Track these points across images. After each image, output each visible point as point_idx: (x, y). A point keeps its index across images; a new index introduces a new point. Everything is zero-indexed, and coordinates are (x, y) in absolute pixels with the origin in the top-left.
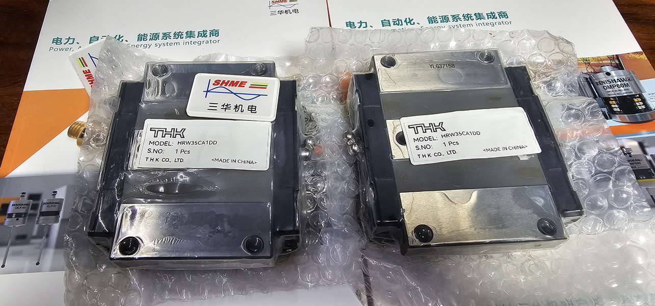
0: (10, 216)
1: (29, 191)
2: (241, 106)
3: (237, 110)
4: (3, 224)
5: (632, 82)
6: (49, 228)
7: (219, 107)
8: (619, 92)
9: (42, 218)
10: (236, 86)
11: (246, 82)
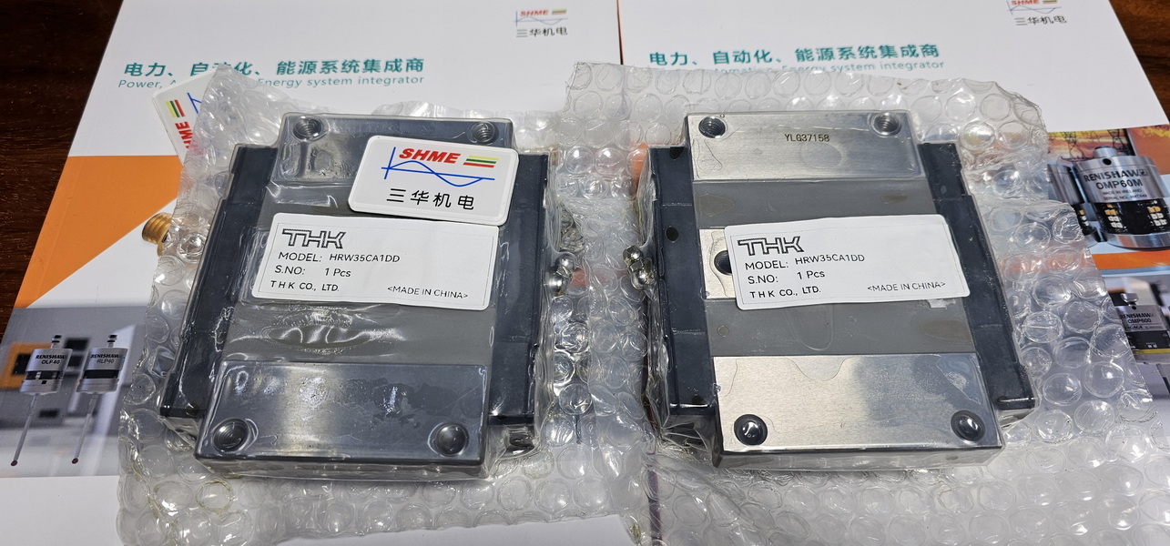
0: (32, 375)
1: (67, 333)
2: (446, 197)
3: (439, 202)
4: (17, 389)
5: (1148, 178)
6: (99, 399)
7: (408, 196)
8: (1123, 195)
9: (87, 381)
10: (440, 161)
11: (459, 155)
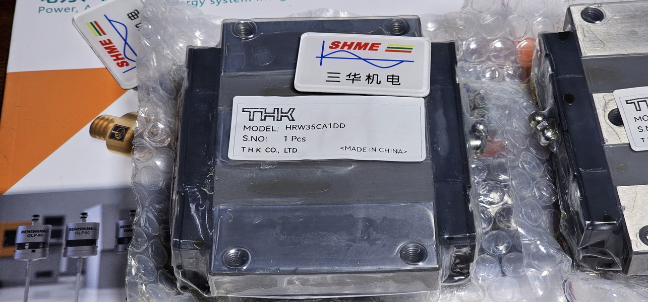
0: (21, 246)
1: (44, 212)
3: (370, 81)
7: (343, 77)
9: (70, 249)
10: (364, 49)
11: (380, 44)
